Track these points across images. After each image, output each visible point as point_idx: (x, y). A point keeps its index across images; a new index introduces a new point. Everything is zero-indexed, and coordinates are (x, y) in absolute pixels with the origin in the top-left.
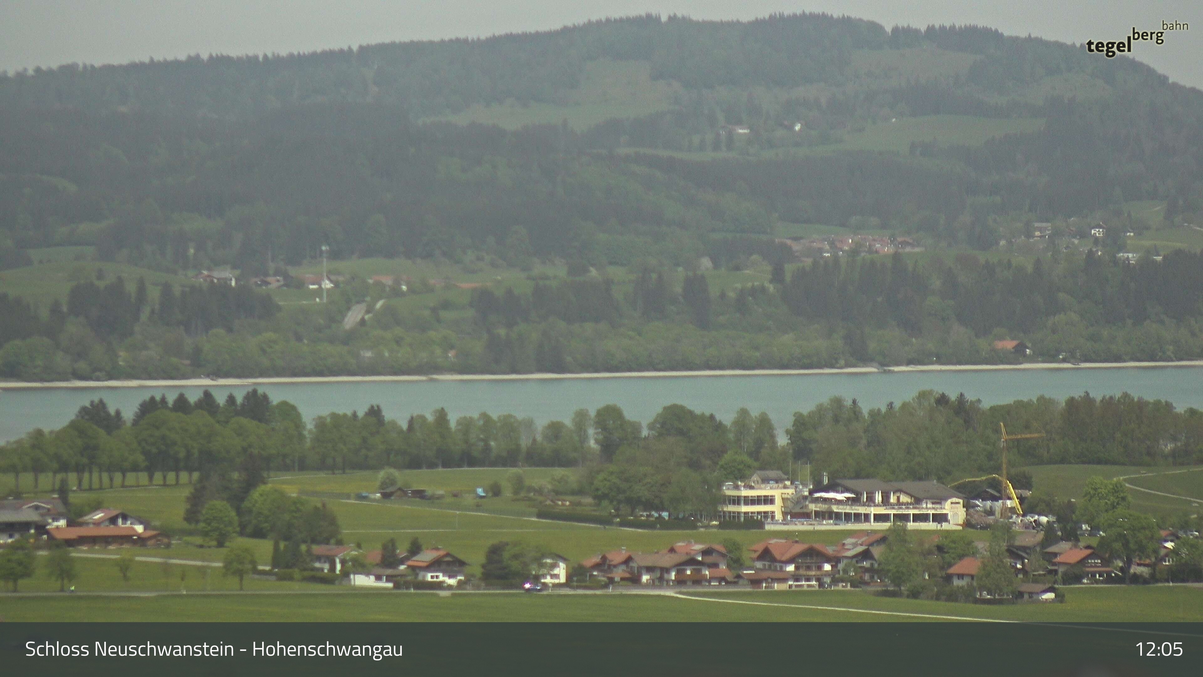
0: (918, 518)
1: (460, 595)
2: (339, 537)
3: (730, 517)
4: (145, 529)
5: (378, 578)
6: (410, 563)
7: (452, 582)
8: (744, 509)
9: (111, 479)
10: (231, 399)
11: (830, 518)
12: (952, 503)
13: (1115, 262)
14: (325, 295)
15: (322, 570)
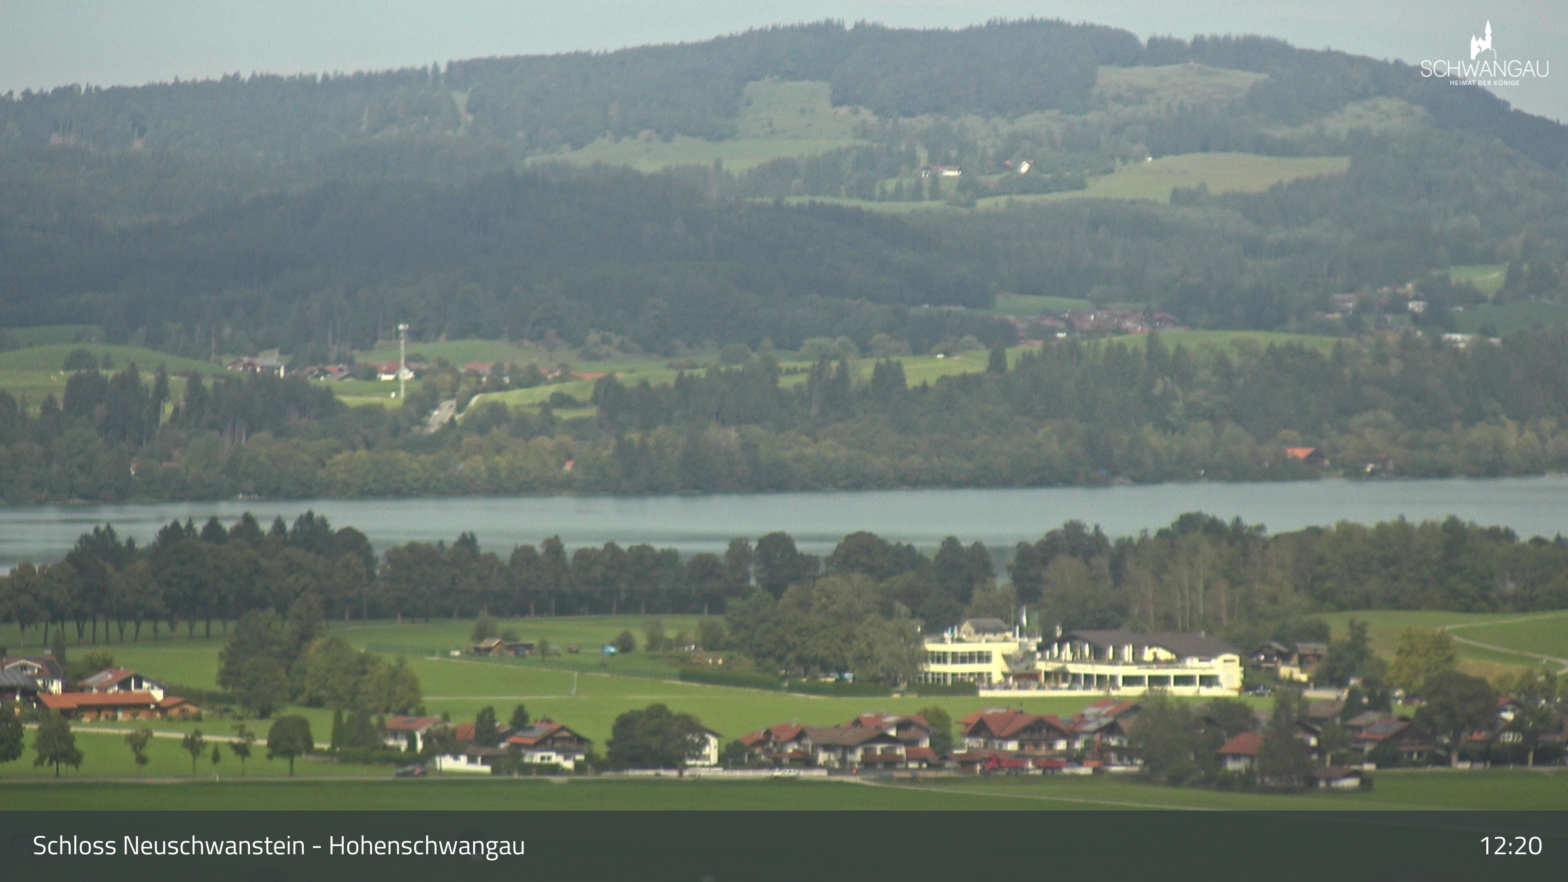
0: (1181, 680)
1: (579, 783)
2: (421, 705)
3: (933, 679)
4: (166, 695)
5: (472, 760)
6: (513, 739)
7: (569, 765)
8: (950, 668)
9: (121, 630)
10: (279, 525)
11: (1065, 680)
12: (1225, 661)
13: (1439, 346)
14: (402, 387)
15: (398, 749)
